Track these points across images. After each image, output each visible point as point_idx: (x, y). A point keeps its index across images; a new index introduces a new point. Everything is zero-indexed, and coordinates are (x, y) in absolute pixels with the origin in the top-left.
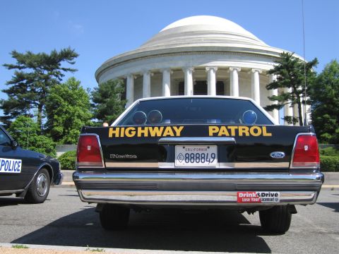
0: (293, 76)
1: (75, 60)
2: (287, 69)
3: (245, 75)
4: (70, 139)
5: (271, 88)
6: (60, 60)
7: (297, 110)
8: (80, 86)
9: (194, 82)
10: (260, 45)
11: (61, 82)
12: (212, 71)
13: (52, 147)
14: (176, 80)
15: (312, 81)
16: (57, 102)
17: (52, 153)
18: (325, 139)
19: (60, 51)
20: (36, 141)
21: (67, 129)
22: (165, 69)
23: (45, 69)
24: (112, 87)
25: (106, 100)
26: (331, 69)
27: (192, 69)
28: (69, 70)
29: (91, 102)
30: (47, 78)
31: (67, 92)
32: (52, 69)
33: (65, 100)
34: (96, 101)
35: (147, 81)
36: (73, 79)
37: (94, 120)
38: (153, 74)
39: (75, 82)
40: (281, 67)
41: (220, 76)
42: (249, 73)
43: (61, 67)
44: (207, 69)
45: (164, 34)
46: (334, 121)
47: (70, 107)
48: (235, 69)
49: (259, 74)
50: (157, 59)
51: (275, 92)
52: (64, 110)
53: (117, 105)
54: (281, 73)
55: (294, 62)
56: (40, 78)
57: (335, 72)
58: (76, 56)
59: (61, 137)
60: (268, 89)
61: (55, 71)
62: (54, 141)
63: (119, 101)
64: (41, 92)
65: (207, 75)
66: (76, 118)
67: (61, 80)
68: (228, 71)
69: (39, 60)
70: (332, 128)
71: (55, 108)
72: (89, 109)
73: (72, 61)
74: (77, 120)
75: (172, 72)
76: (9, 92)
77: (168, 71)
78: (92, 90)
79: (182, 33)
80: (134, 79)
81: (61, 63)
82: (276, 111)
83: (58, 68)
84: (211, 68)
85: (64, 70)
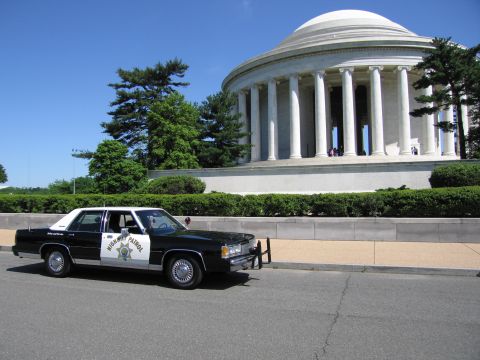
1: (186, 72)
2: (441, 60)
3: (390, 75)
4: (170, 163)
5: (420, 88)
6: (169, 74)
8: (184, 101)
12: (347, 73)
13: (141, 174)
16: (156, 121)
17: (141, 181)
19: (166, 64)
21: (169, 151)
22: (291, 75)
25: (216, 115)
27: (323, 72)
28: (180, 84)
29: (201, 118)
32: (163, 85)
34: (205, 116)
38: (278, 83)
39: (179, 97)
40: (433, 58)
42: (394, 72)
43: (171, 82)
44: (341, 71)
48: (376, 68)
49: (408, 72)
50: (282, 64)
52: (165, 130)
55: (451, 50)
58: (185, 68)
59: (162, 160)
60: (416, 88)
61: (165, 87)
65: (341, 77)
66: (178, 137)
68: (368, 72)
69: (145, 76)
73: (182, 74)
74: (179, 140)
75: (300, 78)
76: (116, 114)
77: (295, 77)
78: (200, 104)
80: (259, 90)
81: (171, 77)
82: (430, 116)
83: (168, 84)
84: (346, 69)
85: (176, 85)
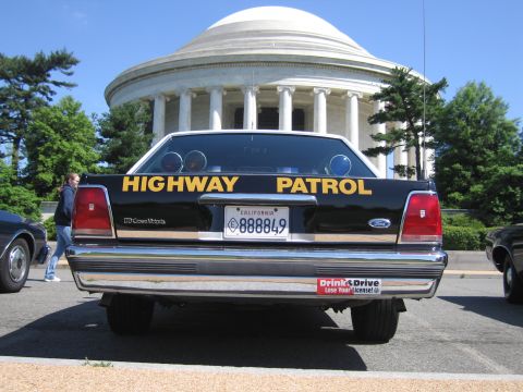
0: (409, 104)
1: (73, 68)
2: (401, 94)
3: (337, 101)
5: (375, 122)
6: (50, 69)
7: (414, 155)
8: (80, 111)
9: (258, 109)
10: (361, 55)
11: (51, 103)
12: (286, 93)
13: (35, 205)
14: (231, 105)
15: (437, 112)
16: (44, 134)
17: (34, 215)
18: (454, 202)
19: (50, 54)
20: (10, 195)
21: (59, 177)
22: (214, 87)
23: (26, 81)
24: (131, 114)
25: (121, 133)
26: (467, 95)
27: (256, 89)
28: (63, 84)
29: (98, 135)
30: (28, 96)
31: (60, 119)
32: (37, 82)
33: (56, 131)
34: (105, 134)
35: (186, 105)
36: (70, 99)
37: (101, 164)
38: (195, 96)
39: (73, 104)
40: (392, 91)
41: (299, 101)
42: (343, 97)
43: (50, 79)
44: (280, 90)
45: (214, 33)
46: (468, 174)
47: (64, 142)
48: (321, 90)
49: (359, 99)
50: (201, 72)
51: (382, 128)
52: (55, 147)
53: (139, 141)
54: (392, 100)
55: (411, 84)
56: (18, 96)
57: (472, 101)
58: (74, 62)
59: (49, 190)
60: (372, 123)
61: (40, 85)
62: (38, 196)
63: (141, 134)
64: (18, 118)
65: (279, 98)
66: (73, 160)
67: (51, 100)
68: (311, 94)
69: (16, 67)
70: (465, 184)
71: (41, 145)
72: (94, 146)
73: (69, 71)
74: (75, 164)
75: (225, 93)
77: (219, 91)
78: (100, 116)
79: (242, 32)
80: (167, 103)
81: (51, 72)
82: (381, 157)
83: (45, 81)
84: (286, 88)
85: (56, 84)
